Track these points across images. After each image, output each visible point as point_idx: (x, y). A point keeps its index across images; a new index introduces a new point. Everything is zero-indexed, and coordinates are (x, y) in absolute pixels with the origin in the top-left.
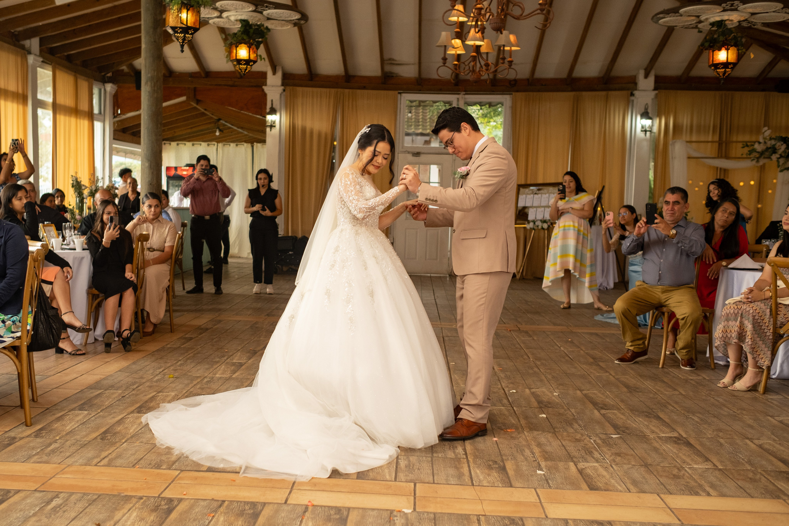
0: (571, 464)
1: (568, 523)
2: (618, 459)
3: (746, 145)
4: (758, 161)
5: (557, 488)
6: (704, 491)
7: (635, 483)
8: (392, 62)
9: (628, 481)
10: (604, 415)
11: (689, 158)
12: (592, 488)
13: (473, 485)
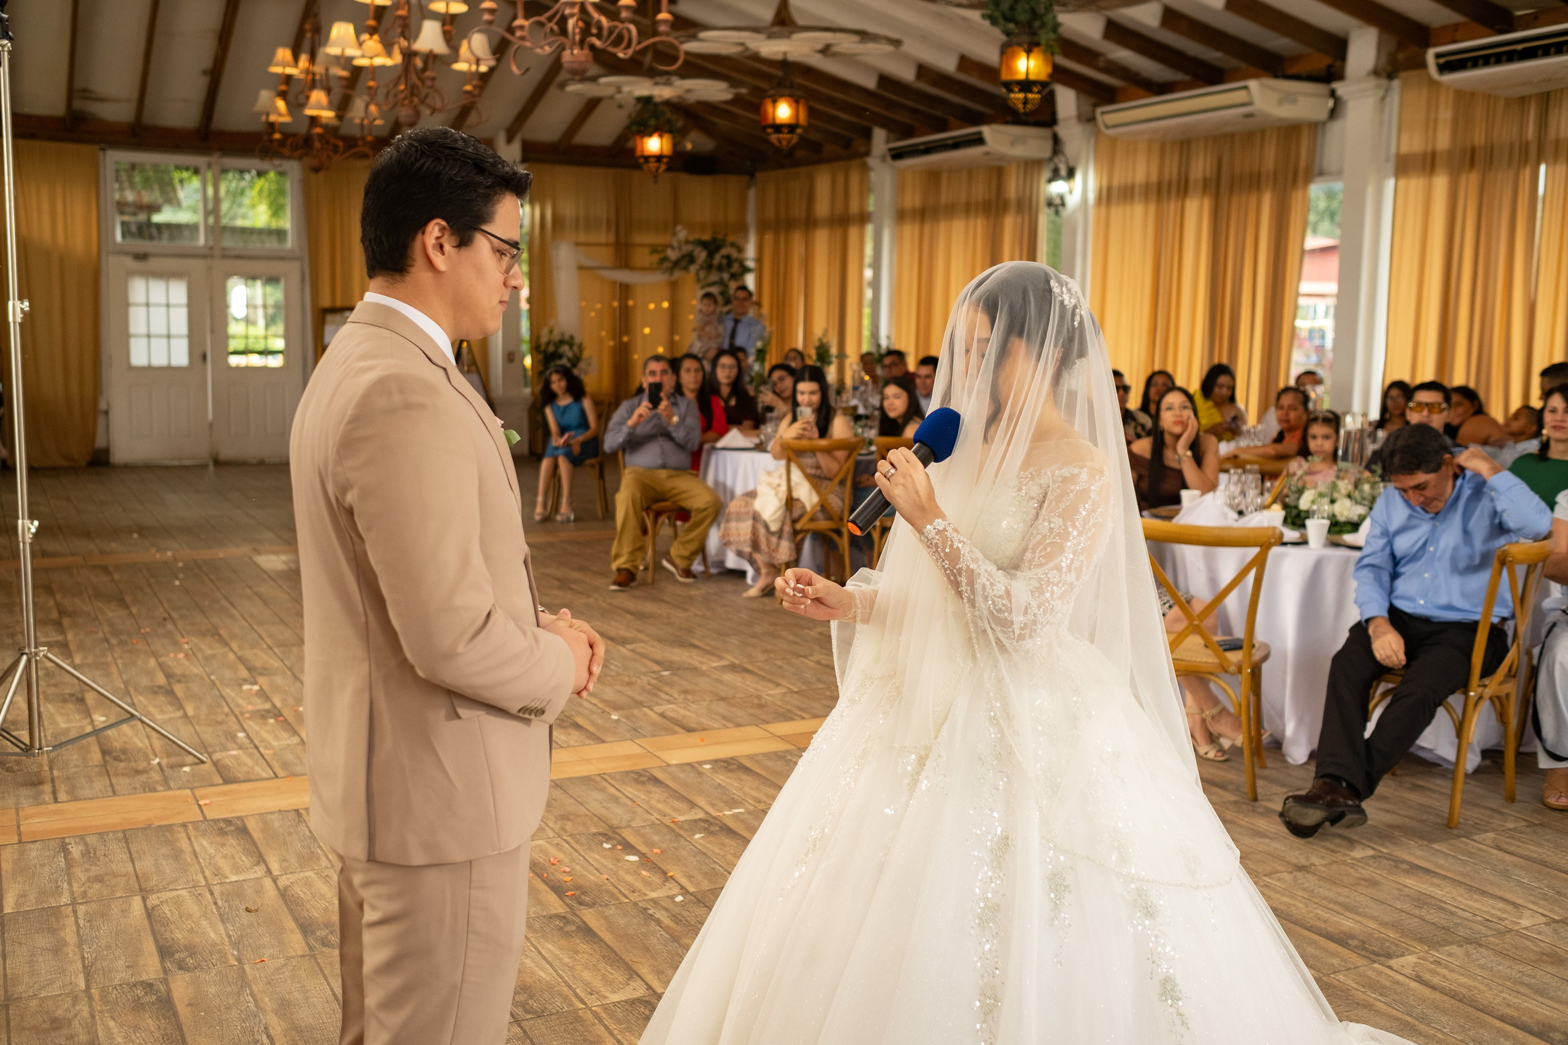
0: (646, 710)
1: (693, 766)
2: (689, 697)
3: (654, 249)
4: (671, 274)
5: (653, 736)
6: (797, 715)
7: (725, 718)
8: (87, 94)
9: (717, 717)
10: (633, 651)
11: (581, 268)
12: (689, 730)
13: (562, 747)
